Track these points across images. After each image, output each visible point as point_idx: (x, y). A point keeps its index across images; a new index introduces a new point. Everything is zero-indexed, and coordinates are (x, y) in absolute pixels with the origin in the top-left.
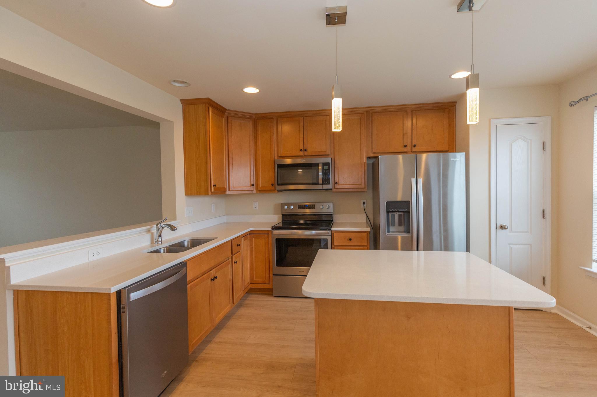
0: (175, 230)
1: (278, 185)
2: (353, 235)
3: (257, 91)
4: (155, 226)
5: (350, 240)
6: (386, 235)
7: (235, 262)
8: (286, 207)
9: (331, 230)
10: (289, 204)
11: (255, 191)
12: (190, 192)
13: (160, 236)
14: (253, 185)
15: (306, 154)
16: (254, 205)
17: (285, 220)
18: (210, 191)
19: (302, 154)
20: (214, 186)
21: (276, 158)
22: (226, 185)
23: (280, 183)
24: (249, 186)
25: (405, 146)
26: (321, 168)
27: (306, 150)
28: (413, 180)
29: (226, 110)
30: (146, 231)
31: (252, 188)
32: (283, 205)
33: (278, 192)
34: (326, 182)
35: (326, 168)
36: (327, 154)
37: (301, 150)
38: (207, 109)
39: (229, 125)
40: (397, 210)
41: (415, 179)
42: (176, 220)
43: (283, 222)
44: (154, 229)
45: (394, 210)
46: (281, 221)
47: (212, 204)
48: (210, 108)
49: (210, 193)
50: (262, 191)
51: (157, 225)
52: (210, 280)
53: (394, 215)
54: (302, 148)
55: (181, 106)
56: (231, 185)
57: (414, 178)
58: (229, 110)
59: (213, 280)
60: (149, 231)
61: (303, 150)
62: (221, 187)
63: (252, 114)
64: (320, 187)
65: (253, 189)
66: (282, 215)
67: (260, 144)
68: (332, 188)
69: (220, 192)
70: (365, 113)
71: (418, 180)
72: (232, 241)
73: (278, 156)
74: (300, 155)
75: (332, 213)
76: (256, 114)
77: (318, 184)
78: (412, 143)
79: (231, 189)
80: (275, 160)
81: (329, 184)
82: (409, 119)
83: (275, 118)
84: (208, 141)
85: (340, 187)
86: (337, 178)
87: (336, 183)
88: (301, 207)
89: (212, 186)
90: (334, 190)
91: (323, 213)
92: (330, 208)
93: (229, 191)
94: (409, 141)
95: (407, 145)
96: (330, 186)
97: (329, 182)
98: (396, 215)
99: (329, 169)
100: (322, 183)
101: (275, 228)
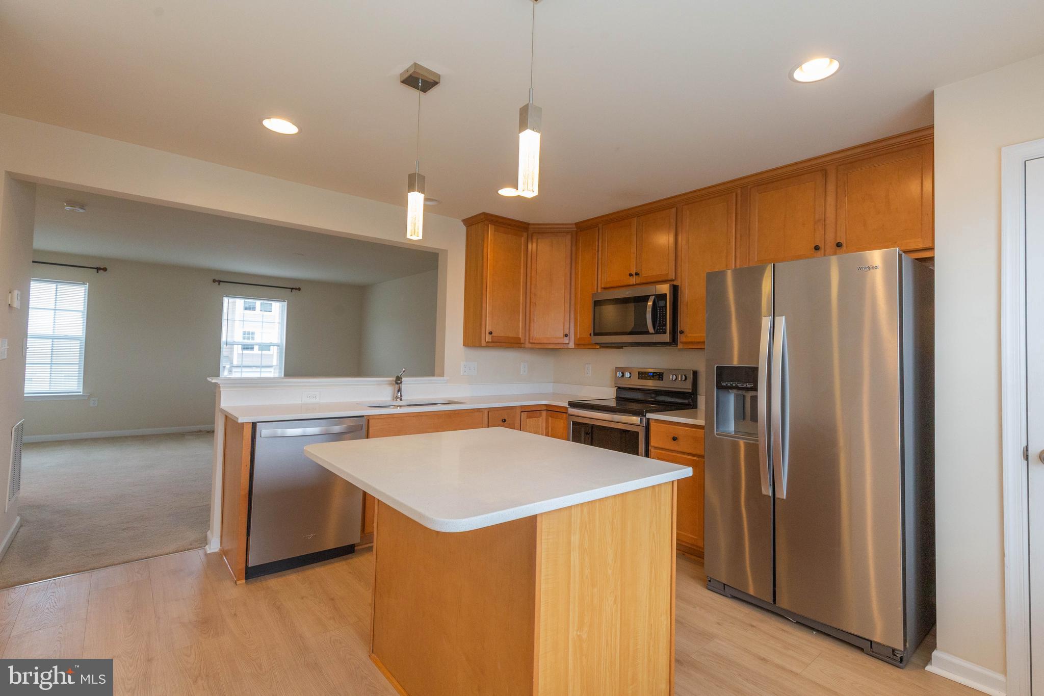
1: (595, 334)
2: (681, 431)
5: (675, 439)
6: (715, 436)
8: (619, 374)
9: (645, 416)
10: (623, 370)
11: (573, 346)
12: (467, 342)
13: (399, 390)
14: (568, 335)
15: (639, 280)
16: (586, 369)
17: (621, 396)
18: (485, 341)
19: (633, 281)
20: (491, 333)
21: (595, 290)
22: (523, 333)
23: (597, 331)
24: (562, 336)
25: (816, 247)
27: (637, 274)
28: (767, 322)
29: (528, 224)
30: (388, 384)
31: (566, 340)
32: (618, 369)
33: (603, 347)
34: (660, 329)
35: (661, 303)
36: (670, 278)
37: (631, 275)
38: (486, 228)
39: (533, 245)
40: (734, 385)
41: (770, 319)
42: (443, 376)
43: (619, 399)
45: (729, 385)
46: (615, 397)
47: (522, 364)
48: (489, 225)
49: (484, 343)
50: (581, 345)
54: (633, 272)
55: (463, 229)
56: (532, 335)
57: (769, 316)
58: (534, 224)
60: (392, 384)
61: (635, 274)
62: (515, 336)
63: (571, 224)
64: (649, 338)
65: (568, 342)
67: (579, 269)
68: (674, 341)
69: (512, 343)
70: (739, 191)
71: (777, 318)
72: (490, 410)
73: (602, 288)
74: (631, 283)
75: (691, 391)
76: (577, 225)
77: (647, 333)
78: (836, 240)
79: (531, 341)
80: (593, 295)
81: (665, 333)
82: (831, 187)
83: (600, 226)
84: (485, 271)
85: (690, 340)
86: (684, 322)
87: (682, 332)
88: (643, 375)
89: (487, 333)
90: (680, 346)
91: (674, 388)
92: (687, 381)
93: (530, 343)
94: (830, 236)
95: (821, 245)
96: (666, 338)
97: (666, 330)
98: (749, 395)
99: (666, 306)
100: (653, 332)
101: (573, 404)
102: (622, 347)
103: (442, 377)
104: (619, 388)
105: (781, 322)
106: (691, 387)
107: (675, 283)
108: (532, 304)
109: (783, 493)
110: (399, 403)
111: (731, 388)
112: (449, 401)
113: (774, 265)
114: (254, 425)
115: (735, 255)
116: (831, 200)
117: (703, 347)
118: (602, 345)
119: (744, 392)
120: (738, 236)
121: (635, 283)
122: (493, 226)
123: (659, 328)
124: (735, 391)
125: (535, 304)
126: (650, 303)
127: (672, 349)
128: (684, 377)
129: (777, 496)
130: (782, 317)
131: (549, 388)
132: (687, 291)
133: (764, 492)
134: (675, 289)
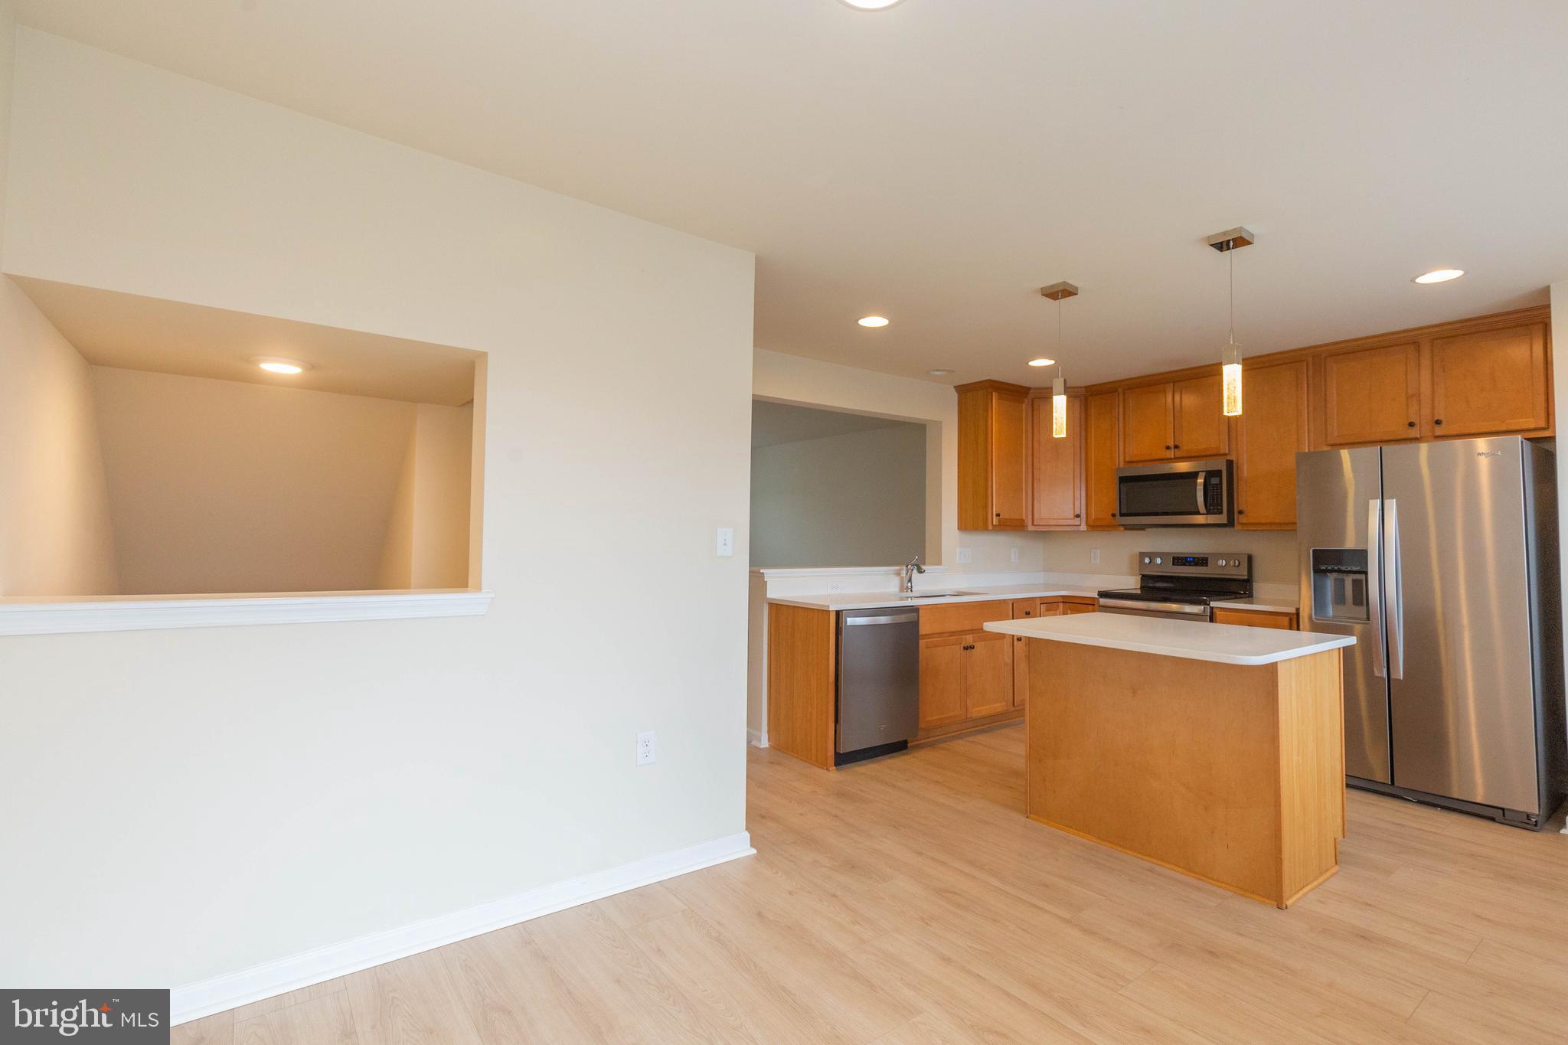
0: (922, 573)
1: (1122, 515)
3: (1051, 362)
4: (905, 568)
6: (1314, 621)
7: (1018, 639)
8: (1147, 560)
9: (1209, 605)
10: (1152, 556)
11: (1083, 527)
12: (964, 525)
13: (910, 580)
14: (1078, 516)
15: (1179, 453)
16: (1092, 554)
17: (1147, 583)
18: (990, 524)
19: (1171, 454)
20: (998, 515)
21: (1122, 464)
22: (1027, 514)
23: (1124, 511)
24: (1072, 516)
25: (1411, 425)
26: (1202, 481)
27: (1176, 447)
28: (1375, 505)
29: (1029, 389)
30: (894, 574)
31: (1077, 521)
32: (1142, 555)
33: (1126, 529)
34: (1214, 508)
35: (1214, 481)
36: (1222, 452)
37: (1168, 448)
38: (989, 397)
39: (1035, 413)
40: (1336, 568)
41: (1379, 502)
42: (941, 564)
43: (1147, 586)
44: (904, 572)
45: (1330, 568)
46: (1141, 584)
47: (1012, 549)
48: (994, 393)
49: (990, 527)
50: (1095, 526)
51: (907, 566)
52: (962, 649)
53: (1343, 580)
54: (1171, 444)
55: (956, 397)
56: (1036, 516)
57: (1377, 498)
58: (1035, 388)
59: (966, 648)
60: (898, 574)
61: (1173, 447)
62: (1018, 518)
63: (1078, 387)
64: (1200, 519)
65: (1078, 523)
66: (1144, 577)
67: (1093, 439)
68: (1231, 523)
69: (1012, 526)
70: (1310, 359)
71: (1386, 502)
72: (1014, 602)
73: (1125, 461)
74: (1168, 457)
75: (1246, 577)
76: (1087, 388)
77: (1198, 513)
78: (1433, 416)
79: (1035, 523)
80: (1119, 469)
81: (1221, 513)
82: (1426, 361)
83: (1120, 390)
84: (990, 445)
85: (1252, 521)
86: (1243, 500)
87: (1240, 512)
88: (1179, 560)
89: (994, 515)
90: (1237, 527)
91: (1224, 575)
92: (1241, 566)
93: (1033, 525)
94: (1426, 411)
95: (1417, 422)
96: (1222, 518)
97: (1222, 509)
98: (1349, 581)
99: (1221, 483)
100: (1205, 512)
101: (1103, 594)
102: (1144, 529)
103: (937, 565)
104: (1143, 576)
105: (1392, 506)
106: (1246, 573)
107: (1229, 458)
108: (1035, 481)
109: (1399, 672)
110: (909, 594)
111: (1331, 571)
112: (958, 592)
113: (1381, 448)
114: (838, 613)
115: (1308, 428)
116: (1425, 375)
117: (1294, 528)
118: (1128, 527)
119: (1340, 576)
120: (1311, 409)
121: (1173, 457)
122: (997, 394)
123: (1213, 506)
124: (1335, 575)
125: (1040, 480)
126: (1200, 480)
127: (1228, 530)
128: (1237, 562)
129: (1392, 676)
130: (1392, 500)
131: (1040, 578)
132: (1245, 466)
133: (1377, 673)
134: (1230, 464)
